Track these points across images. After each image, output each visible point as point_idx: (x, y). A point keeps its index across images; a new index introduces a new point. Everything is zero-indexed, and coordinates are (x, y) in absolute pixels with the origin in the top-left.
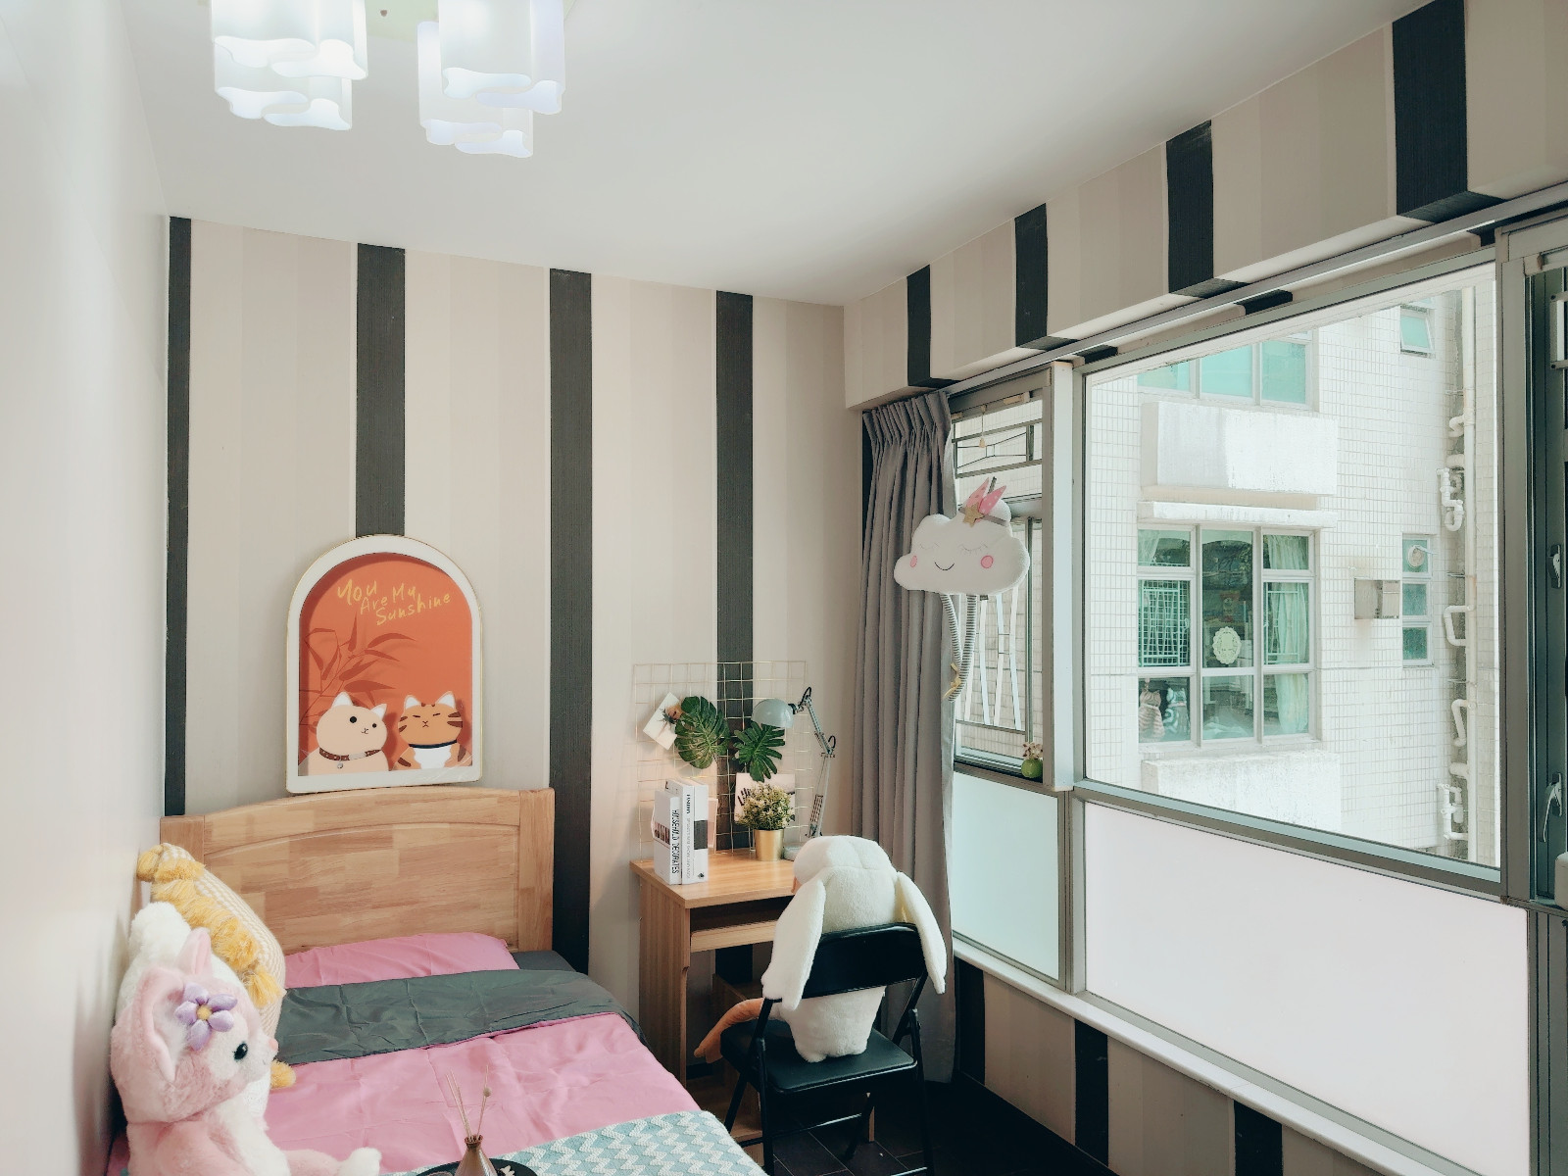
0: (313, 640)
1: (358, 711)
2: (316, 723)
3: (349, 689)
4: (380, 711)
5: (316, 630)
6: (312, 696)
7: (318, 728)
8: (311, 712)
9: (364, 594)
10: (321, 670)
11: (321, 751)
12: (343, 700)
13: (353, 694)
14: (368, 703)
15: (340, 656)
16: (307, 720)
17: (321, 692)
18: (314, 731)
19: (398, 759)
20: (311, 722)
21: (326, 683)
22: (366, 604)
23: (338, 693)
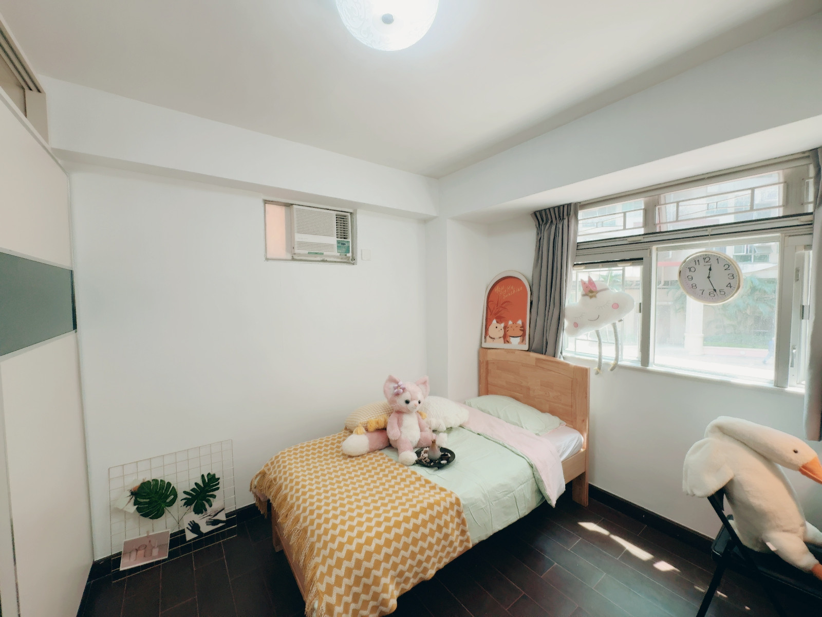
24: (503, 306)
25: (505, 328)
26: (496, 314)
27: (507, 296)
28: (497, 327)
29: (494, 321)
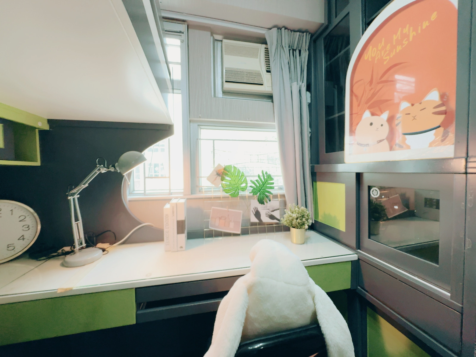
1: (374, 119)
5: (356, 82)
9: (377, 51)
10: (357, 101)
13: (372, 110)
14: (379, 113)
15: (366, 92)
17: (357, 113)
21: (359, 108)
22: (378, 56)
25: (390, 120)
27: (393, 54)
28: (371, 124)
29: (367, 114)
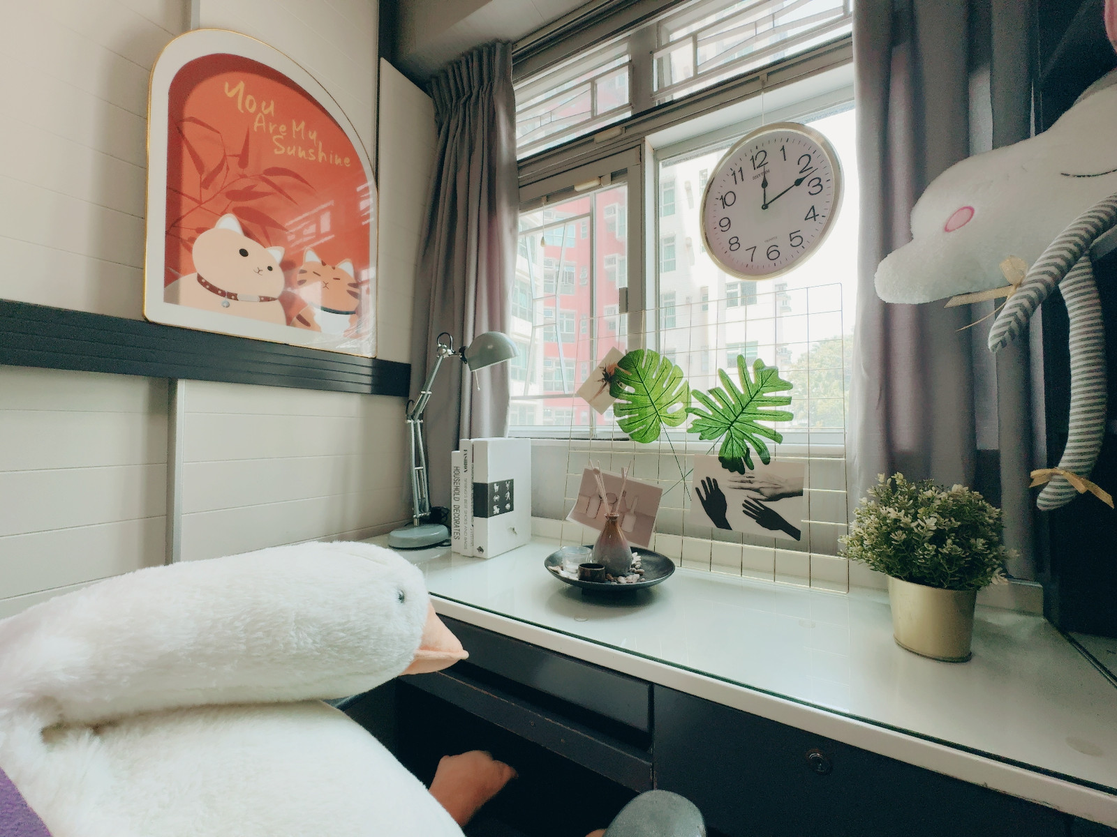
0: (189, 129)
1: (249, 244)
2: (193, 240)
3: (238, 213)
4: (276, 254)
5: (193, 120)
6: (185, 201)
7: (196, 246)
8: (184, 223)
9: (259, 110)
10: (200, 173)
11: (200, 278)
12: (229, 223)
14: (263, 239)
15: (228, 169)
16: (178, 232)
17: (200, 203)
18: (190, 249)
19: (297, 315)
20: (185, 234)
21: (207, 194)
22: (260, 121)
23: (223, 213)
24: (276, 179)
26: (233, 195)
27: (291, 152)
